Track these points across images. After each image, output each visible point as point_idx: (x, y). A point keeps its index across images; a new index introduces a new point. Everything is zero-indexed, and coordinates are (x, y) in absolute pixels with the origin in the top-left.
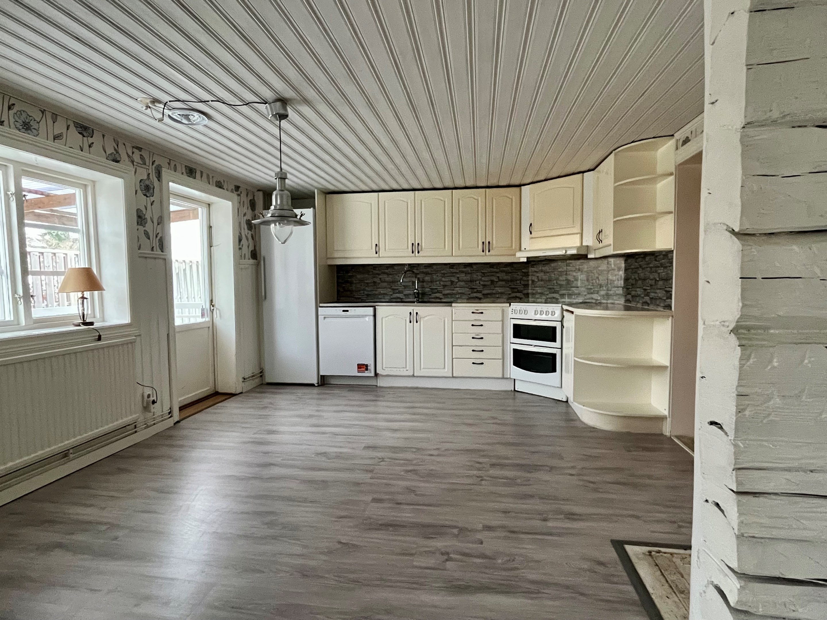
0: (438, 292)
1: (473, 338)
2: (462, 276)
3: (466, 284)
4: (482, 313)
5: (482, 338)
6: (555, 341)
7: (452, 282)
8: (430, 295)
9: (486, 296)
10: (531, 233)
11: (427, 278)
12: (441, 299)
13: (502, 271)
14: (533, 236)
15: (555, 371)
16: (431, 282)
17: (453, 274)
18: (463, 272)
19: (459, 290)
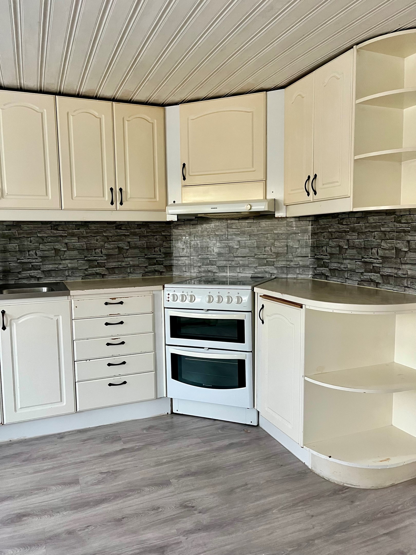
0: (34, 268)
1: (108, 344)
2: (74, 241)
3: (80, 254)
4: (121, 303)
5: (123, 343)
6: (243, 342)
7: (57, 251)
8: (19, 273)
9: (112, 271)
10: (184, 179)
11: (13, 246)
12: (39, 279)
13: (135, 234)
14: (187, 182)
15: (242, 384)
16: (21, 251)
17: (58, 238)
18: (73, 235)
19: (68, 263)
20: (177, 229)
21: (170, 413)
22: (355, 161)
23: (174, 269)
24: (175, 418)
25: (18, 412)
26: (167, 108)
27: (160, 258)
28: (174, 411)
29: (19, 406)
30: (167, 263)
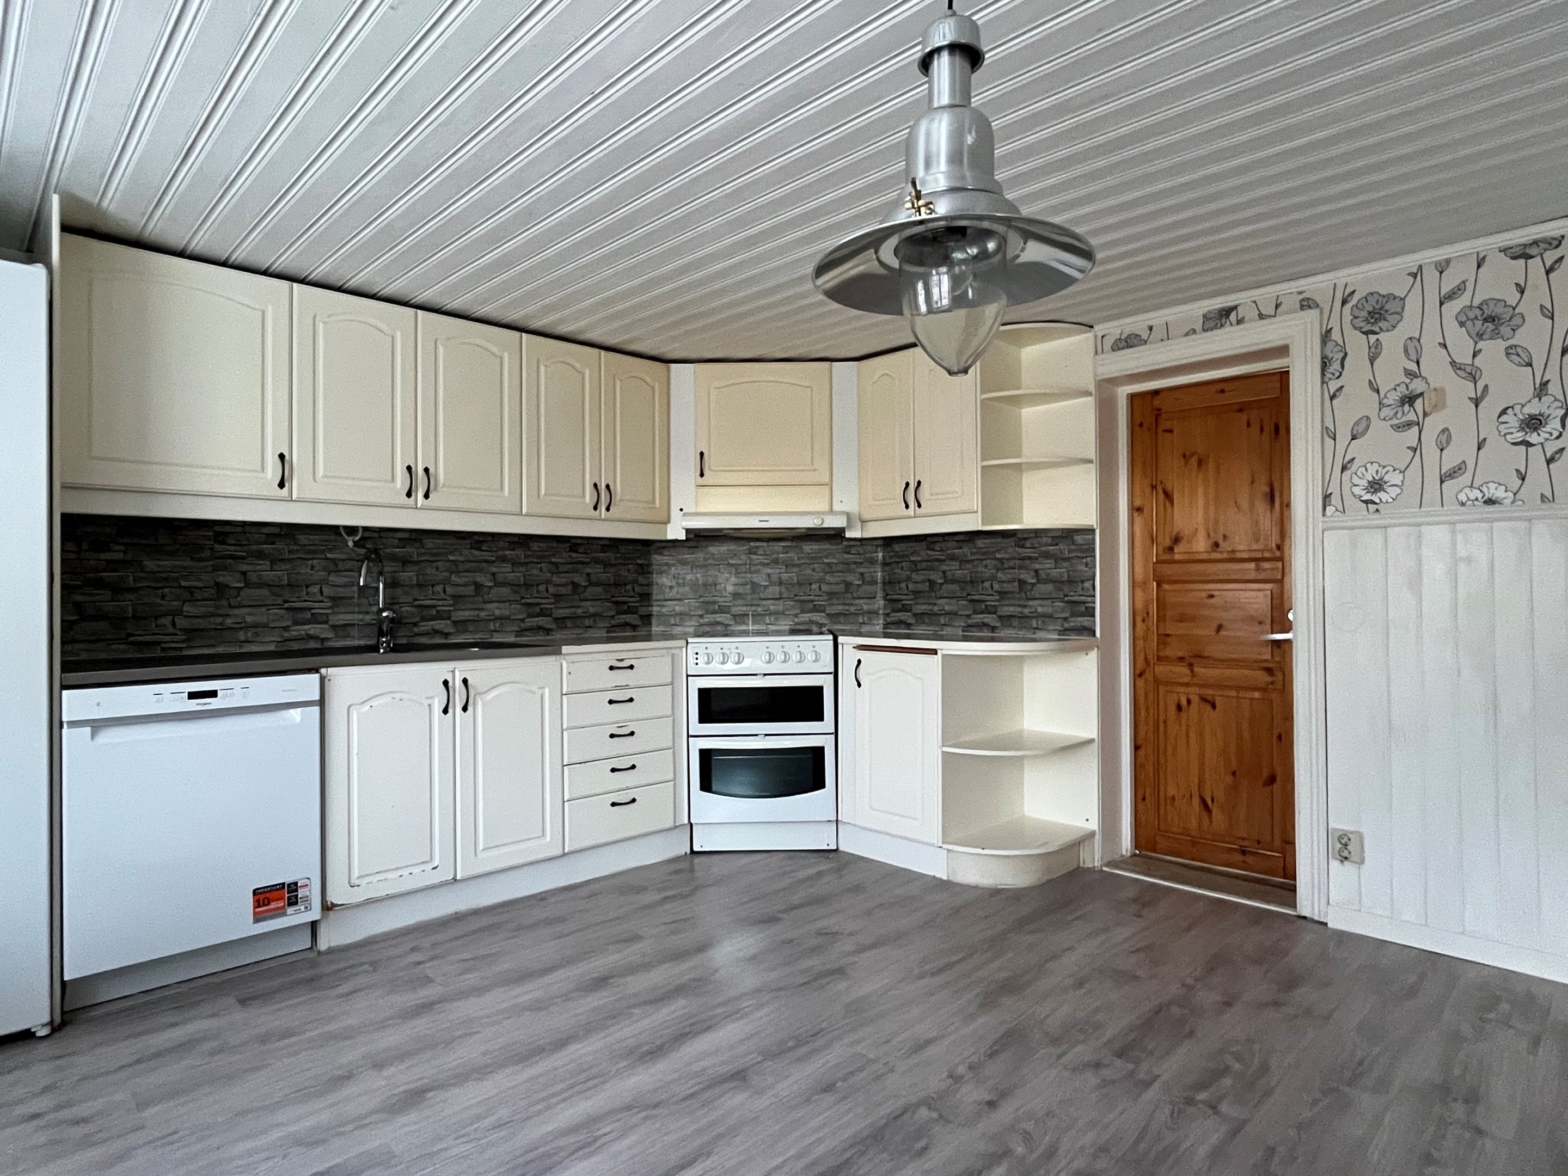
0: (440, 616)
1: (612, 736)
2: (505, 571)
3: (515, 592)
4: (631, 667)
5: (632, 734)
6: (822, 719)
7: (478, 586)
8: (415, 624)
9: (561, 623)
10: (702, 475)
11: (409, 575)
12: (447, 635)
13: (597, 561)
14: (704, 480)
15: (820, 784)
16: (419, 586)
17: (480, 565)
18: (504, 559)
19: (497, 610)
20: (661, 554)
21: (689, 852)
22: (983, 467)
23: (654, 621)
24: (697, 860)
25: (481, 855)
26: (673, 366)
27: (634, 602)
28: (695, 849)
29: (481, 846)
30: (643, 611)
